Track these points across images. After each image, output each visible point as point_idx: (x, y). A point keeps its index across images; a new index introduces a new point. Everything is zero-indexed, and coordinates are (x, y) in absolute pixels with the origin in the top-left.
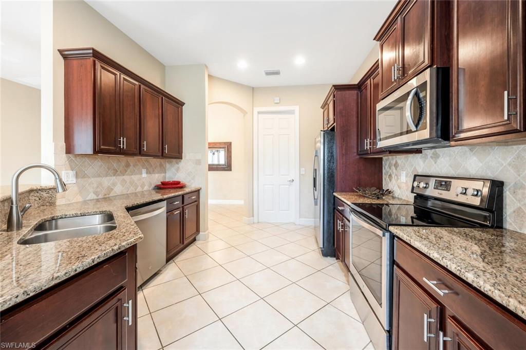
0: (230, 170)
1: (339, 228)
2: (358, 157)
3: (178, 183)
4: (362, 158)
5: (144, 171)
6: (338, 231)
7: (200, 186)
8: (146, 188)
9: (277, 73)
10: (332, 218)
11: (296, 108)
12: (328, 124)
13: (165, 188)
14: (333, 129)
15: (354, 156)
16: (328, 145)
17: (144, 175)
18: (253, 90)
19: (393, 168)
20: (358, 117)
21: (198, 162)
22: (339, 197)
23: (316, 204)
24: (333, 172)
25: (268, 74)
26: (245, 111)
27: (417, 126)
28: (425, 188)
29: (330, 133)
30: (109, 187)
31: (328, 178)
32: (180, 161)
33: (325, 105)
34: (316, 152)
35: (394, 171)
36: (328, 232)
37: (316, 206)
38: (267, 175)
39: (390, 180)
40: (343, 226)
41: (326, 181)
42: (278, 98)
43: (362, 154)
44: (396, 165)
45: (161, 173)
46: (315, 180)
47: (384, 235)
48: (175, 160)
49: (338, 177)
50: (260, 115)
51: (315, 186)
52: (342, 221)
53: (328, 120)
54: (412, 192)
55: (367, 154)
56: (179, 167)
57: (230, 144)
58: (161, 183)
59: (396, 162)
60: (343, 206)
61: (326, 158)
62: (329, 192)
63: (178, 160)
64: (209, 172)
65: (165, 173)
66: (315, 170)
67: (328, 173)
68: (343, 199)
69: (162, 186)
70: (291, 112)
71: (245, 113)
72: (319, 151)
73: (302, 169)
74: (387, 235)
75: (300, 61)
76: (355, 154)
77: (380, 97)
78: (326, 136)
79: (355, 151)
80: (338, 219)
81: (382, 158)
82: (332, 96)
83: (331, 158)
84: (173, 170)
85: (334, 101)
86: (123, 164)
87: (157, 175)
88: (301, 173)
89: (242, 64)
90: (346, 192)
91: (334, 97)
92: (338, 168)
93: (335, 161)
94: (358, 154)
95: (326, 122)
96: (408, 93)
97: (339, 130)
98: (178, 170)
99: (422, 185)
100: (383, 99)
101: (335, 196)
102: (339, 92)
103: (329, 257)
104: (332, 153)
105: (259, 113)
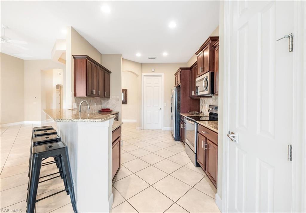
0: (127, 104)
1: (182, 127)
2: (190, 98)
3: (109, 109)
4: (191, 99)
5: (95, 104)
6: (181, 128)
7: (118, 111)
8: (96, 111)
9: (154, 58)
10: (179, 124)
11: (162, 74)
12: (177, 83)
13: (104, 112)
14: (179, 86)
15: (188, 98)
16: (178, 93)
17: (95, 106)
18: (142, 65)
19: (204, 103)
20: (190, 81)
21: (118, 100)
22: (182, 115)
23: (172, 119)
24: (179, 104)
25: (150, 58)
26: (137, 75)
27: (206, 89)
28: (212, 110)
29: (178, 88)
30: (85, 110)
31: (177, 107)
32: (109, 99)
33: (176, 74)
34: (172, 95)
35: (204, 104)
36: (177, 130)
37: (172, 120)
38: (148, 106)
39: (203, 108)
40: (183, 126)
41: (176, 108)
42: (154, 69)
43: (191, 97)
44: (204, 102)
45: (100, 105)
46: (171, 108)
47: (195, 124)
48: (107, 99)
49: (182, 107)
50: (144, 77)
51: (171, 111)
52: (183, 124)
53: (178, 82)
54: (208, 112)
55: (193, 97)
56: (108, 102)
57: (127, 90)
58: (102, 109)
59: (205, 101)
60: (184, 118)
61: (177, 98)
62: (178, 113)
63: (108, 99)
64: (123, 105)
65: (102, 105)
66: (172, 104)
67: (178, 105)
68: (183, 115)
69: (102, 111)
70: (160, 76)
71: (137, 76)
72: (173, 95)
73: (165, 103)
74: (196, 123)
75: (165, 54)
76: (189, 97)
77: (197, 76)
78: (177, 89)
79: (189, 95)
80: (181, 124)
81: (200, 99)
82: (179, 72)
83: (179, 98)
84: (106, 103)
85: (180, 74)
86: (89, 100)
87: (99, 106)
88: (165, 105)
89: (139, 55)
90: (185, 113)
91: (180, 72)
92: (182, 103)
93: (180, 100)
94: (190, 97)
95: (176, 83)
96: (204, 78)
97: (182, 87)
98: (108, 103)
99: (211, 109)
100: (198, 77)
101: (180, 115)
102: (182, 71)
103: (177, 141)
104: (179, 96)
105: (144, 76)
